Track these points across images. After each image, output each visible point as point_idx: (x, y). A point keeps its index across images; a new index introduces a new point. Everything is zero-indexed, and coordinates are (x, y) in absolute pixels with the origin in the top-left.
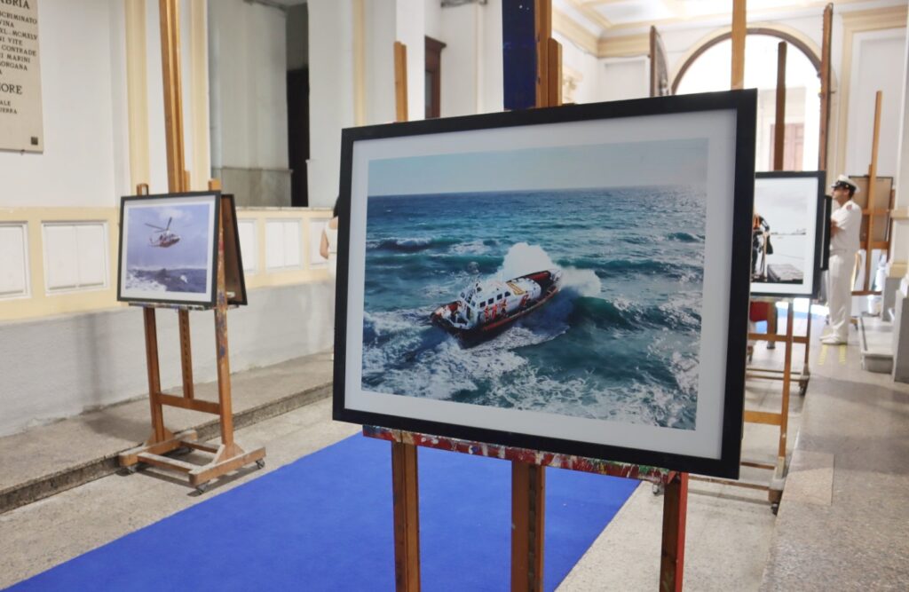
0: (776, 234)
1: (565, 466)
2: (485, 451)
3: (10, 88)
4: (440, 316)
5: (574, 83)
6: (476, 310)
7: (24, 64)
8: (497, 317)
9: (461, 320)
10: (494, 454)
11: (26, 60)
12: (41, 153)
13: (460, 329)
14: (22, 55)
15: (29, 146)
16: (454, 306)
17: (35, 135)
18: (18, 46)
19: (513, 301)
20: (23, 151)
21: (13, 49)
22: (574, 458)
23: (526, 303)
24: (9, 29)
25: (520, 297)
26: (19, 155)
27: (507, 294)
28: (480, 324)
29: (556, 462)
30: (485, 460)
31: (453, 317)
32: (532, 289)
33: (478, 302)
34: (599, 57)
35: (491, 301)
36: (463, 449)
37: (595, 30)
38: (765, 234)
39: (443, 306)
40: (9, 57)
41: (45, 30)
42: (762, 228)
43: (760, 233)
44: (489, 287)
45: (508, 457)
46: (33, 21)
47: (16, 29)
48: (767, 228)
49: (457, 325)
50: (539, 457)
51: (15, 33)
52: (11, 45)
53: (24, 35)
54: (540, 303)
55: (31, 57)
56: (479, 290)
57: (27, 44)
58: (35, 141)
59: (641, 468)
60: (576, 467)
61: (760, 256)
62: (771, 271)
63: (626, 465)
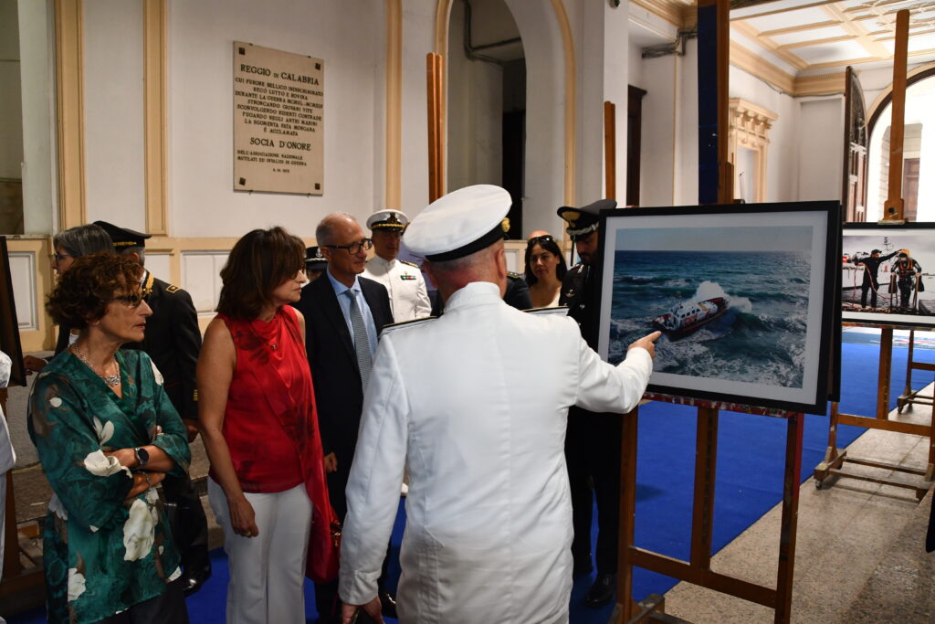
0: (927, 274)
1: (728, 409)
2: (682, 401)
3: (303, 146)
4: (657, 322)
5: (769, 122)
6: (679, 319)
7: (312, 127)
8: (692, 324)
9: (670, 325)
10: (687, 403)
11: (314, 124)
12: (321, 195)
13: (670, 330)
14: (312, 120)
15: (314, 191)
16: (666, 317)
17: (317, 182)
18: (309, 114)
19: (702, 314)
20: (309, 195)
21: (306, 116)
22: (734, 404)
23: (709, 315)
24: (304, 101)
25: (705, 312)
26: (306, 197)
27: (698, 310)
28: (681, 328)
29: (723, 407)
30: (682, 407)
31: (665, 323)
32: (712, 307)
33: (681, 314)
34: (794, 96)
35: (688, 314)
36: (669, 400)
37: (790, 70)
38: (918, 275)
39: (660, 317)
40: (303, 122)
41: (328, 101)
42: (915, 270)
43: (914, 274)
44: (688, 306)
45: (695, 405)
46: (320, 94)
47: (309, 101)
48: (920, 270)
49: (668, 328)
50: (714, 404)
51: (308, 104)
52: (305, 113)
53: (314, 105)
54: (716, 316)
55: (318, 122)
56: (682, 307)
57: (316, 112)
58: (317, 187)
59: (771, 410)
60: (734, 410)
61: (913, 292)
62: (923, 306)
63: (762, 408)
